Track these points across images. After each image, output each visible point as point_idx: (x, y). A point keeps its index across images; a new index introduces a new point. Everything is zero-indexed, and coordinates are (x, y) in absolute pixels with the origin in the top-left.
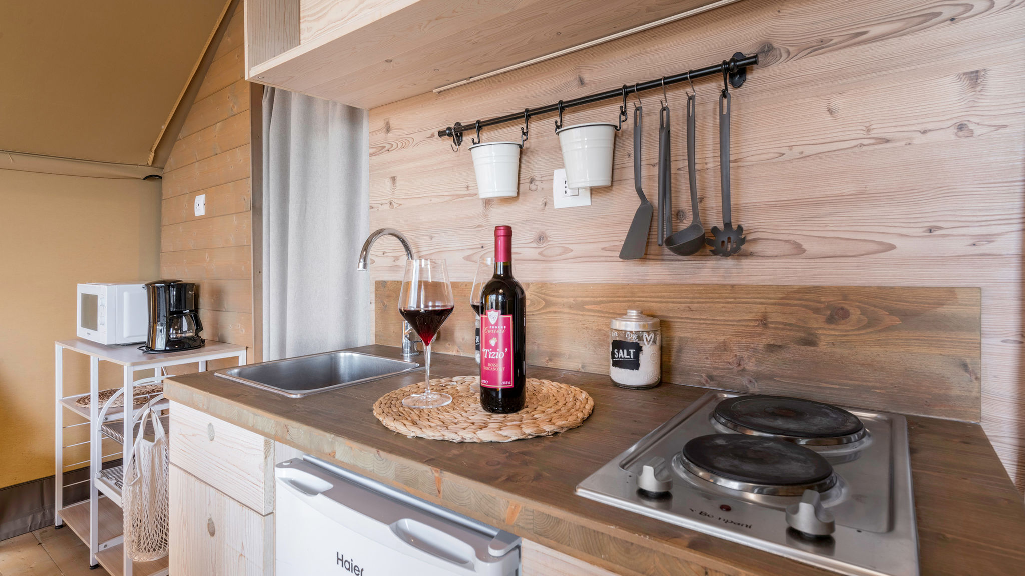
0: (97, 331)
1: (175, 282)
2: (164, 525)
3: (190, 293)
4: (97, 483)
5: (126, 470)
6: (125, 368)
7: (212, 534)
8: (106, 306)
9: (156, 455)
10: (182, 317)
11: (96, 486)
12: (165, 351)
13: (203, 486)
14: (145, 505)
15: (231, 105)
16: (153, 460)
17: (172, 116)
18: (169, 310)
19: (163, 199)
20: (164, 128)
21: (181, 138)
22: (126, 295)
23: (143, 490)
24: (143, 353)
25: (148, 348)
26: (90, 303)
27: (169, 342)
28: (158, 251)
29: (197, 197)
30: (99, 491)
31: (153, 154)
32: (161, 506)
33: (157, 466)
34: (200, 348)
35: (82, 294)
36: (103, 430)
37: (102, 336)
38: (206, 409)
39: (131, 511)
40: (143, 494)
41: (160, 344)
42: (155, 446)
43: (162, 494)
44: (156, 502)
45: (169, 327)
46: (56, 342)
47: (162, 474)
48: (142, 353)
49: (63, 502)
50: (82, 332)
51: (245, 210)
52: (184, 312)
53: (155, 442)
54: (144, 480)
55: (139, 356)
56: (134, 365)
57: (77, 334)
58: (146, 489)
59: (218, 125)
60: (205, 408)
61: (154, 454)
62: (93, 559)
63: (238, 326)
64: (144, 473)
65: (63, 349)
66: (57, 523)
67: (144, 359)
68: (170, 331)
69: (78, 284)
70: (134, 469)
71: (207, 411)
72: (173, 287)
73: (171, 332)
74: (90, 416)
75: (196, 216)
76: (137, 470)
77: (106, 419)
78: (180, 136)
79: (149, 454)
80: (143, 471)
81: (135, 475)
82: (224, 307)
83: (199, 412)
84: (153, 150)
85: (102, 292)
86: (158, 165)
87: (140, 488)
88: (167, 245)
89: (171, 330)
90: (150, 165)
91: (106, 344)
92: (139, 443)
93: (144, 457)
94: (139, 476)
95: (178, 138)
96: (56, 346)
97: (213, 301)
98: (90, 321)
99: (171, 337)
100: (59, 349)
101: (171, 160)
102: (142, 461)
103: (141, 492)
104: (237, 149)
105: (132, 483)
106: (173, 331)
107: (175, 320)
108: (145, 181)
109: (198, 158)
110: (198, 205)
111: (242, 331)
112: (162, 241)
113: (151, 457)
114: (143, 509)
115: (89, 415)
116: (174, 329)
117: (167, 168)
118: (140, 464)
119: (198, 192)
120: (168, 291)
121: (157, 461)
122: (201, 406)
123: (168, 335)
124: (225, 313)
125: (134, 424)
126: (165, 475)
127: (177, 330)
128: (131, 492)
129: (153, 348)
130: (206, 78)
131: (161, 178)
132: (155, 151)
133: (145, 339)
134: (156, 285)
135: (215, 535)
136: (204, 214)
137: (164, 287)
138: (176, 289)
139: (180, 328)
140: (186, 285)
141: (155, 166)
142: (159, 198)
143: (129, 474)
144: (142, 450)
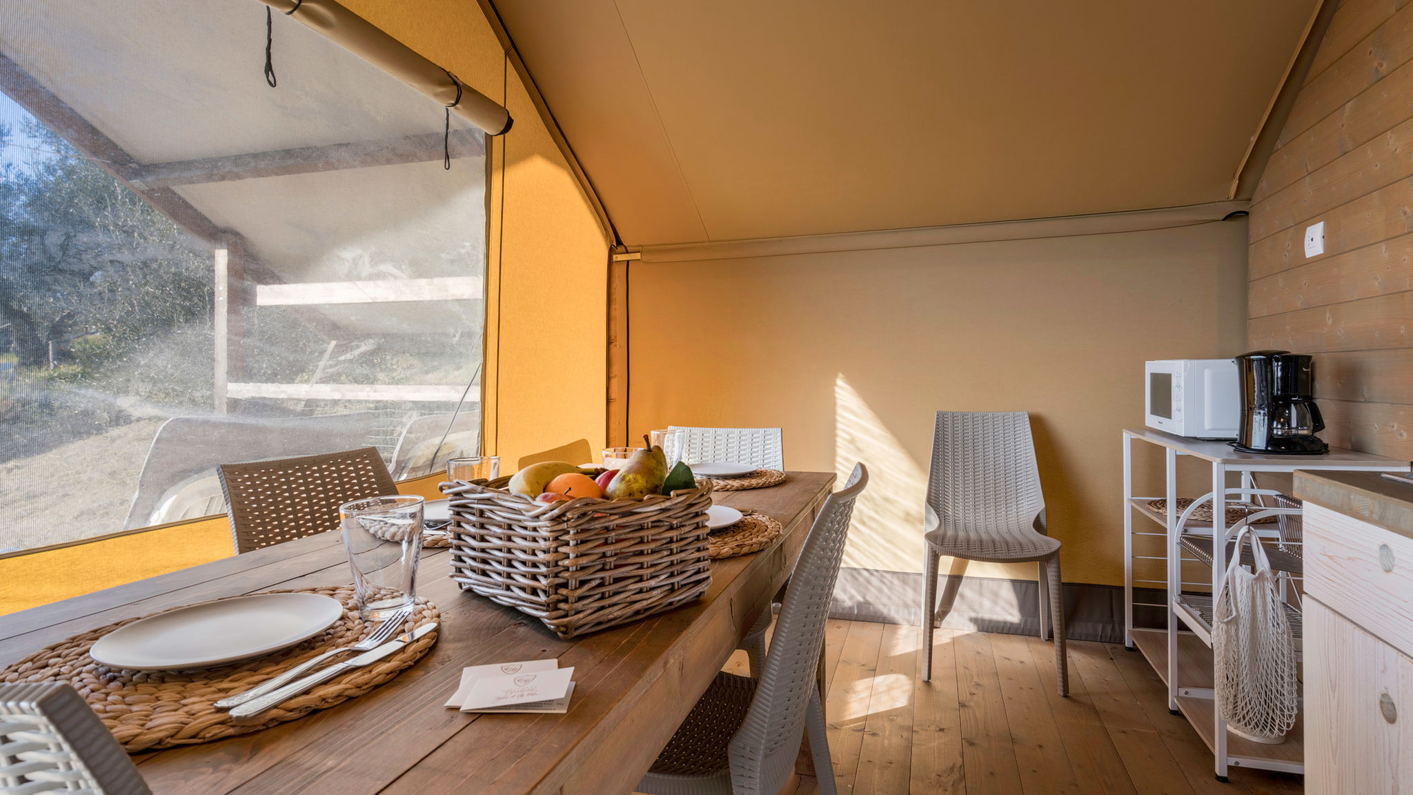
0: (1171, 418)
1: (1279, 353)
2: (1270, 695)
3: (1305, 370)
4: (1176, 609)
5: (1217, 602)
6: (1215, 465)
7: (1391, 719)
8: (1183, 386)
9: (1258, 593)
10: (1290, 406)
11: (1175, 611)
12: (1266, 452)
13: (1370, 639)
14: (1243, 656)
15: (1376, 64)
16: (1254, 598)
17: (1267, 117)
18: (1272, 393)
19: (1251, 242)
20: (1254, 139)
21: (1279, 147)
22: (1207, 373)
23: (1241, 635)
24: (1234, 450)
25: (1242, 445)
26: (1162, 384)
27: (1271, 439)
28: (1245, 318)
29: (1308, 228)
30: (1178, 619)
31: (1237, 182)
32: (1265, 666)
33: (1259, 609)
34: (1321, 454)
35: (1151, 374)
36: (1182, 543)
37: (1177, 424)
38: (1377, 519)
39: (1225, 656)
40: (1240, 641)
41: (1259, 439)
42: (1256, 579)
43: (1267, 650)
44: (1258, 660)
45: (1272, 417)
46: (1124, 430)
47: (1267, 623)
48: (1232, 450)
49: (1133, 622)
50: (1152, 421)
51: (1406, 231)
52: (1293, 399)
53: (1257, 575)
54: (1242, 622)
55: (1229, 454)
56: (1225, 462)
57: (1146, 422)
58: (1244, 634)
59: (1349, 105)
60: (1375, 517)
61: (1255, 590)
62: (1173, 702)
63: (1393, 427)
64: (1242, 613)
65: (1131, 439)
66: (1128, 643)
67: (1235, 457)
68: (1273, 425)
69: (1147, 362)
70: (1227, 602)
71: (1381, 522)
72: (1277, 360)
73: (1275, 426)
74: (1166, 523)
75: (1307, 257)
76: (1232, 604)
77: (1186, 531)
78: (1279, 144)
79: (1248, 587)
80: (1240, 610)
81: (1229, 612)
82: (1363, 396)
83: (1361, 523)
84: (1237, 175)
85: (1177, 369)
86: (1244, 196)
87: (1237, 630)
88: (1257, 307)
89: (1275, 423)
90: (1232, 198)
91: (1183, 435)
92: (1233, 570)
93: (1242, 591)
94: (1234, 614)
95: (1275, 149)
96: (1124, 434)
97: (1339, 385)
98: (1162, 406)
99: (1275, 432)
100: (1127, 437)
101: (1264, 184)
102: (1238, 594)
103: (1237, 635)
104: (1389, 132)
105: (1225, 620)
106: (1277, 426)
107: (1280, 409)
108: (1225, 222)
109: (1309, 169)
110: (1312, 240)
111: (1401, 435)
112: (1250, 303)
113: (1250, 594)
114: (1241, 661)
115: (1165, 521)
116: (1279, 422)
117: (1257, 197)
118: (1235, 599)
119: (1312, 220)
120: (1269, 366)
121: (1259, 601)
122: (1366, 513)
123: (1270, 429)
124: (1364, 404)
125: (1227, 543)
126: (1271, 625)
127: (1283, 425)
128: (1224, 632)
129: (1247, 446)
130: (1324, 39)
131: (1247, 213)
132: (1240, 175)
133: (1234, 434)
134: (1252, 357)
135: (1398, 719)
136: (1322, 252)
137: (1263, 359)
138: (1283, 363)
139: (1288, 421)
140: (1297, 357)
141: (1240, 198)
142: (1245, 242)
143: (1222, 607)
144: (1238, 581)
